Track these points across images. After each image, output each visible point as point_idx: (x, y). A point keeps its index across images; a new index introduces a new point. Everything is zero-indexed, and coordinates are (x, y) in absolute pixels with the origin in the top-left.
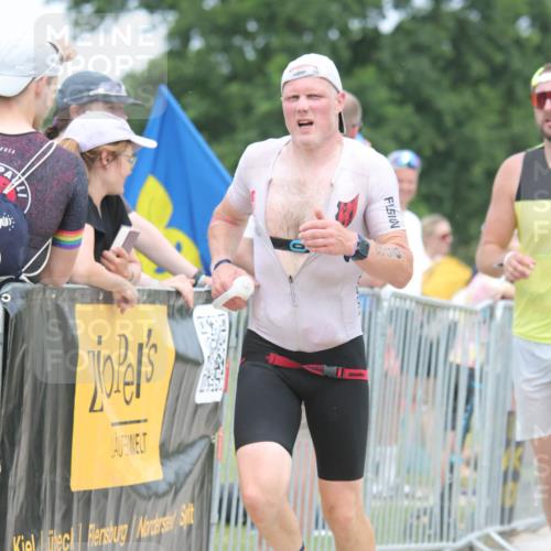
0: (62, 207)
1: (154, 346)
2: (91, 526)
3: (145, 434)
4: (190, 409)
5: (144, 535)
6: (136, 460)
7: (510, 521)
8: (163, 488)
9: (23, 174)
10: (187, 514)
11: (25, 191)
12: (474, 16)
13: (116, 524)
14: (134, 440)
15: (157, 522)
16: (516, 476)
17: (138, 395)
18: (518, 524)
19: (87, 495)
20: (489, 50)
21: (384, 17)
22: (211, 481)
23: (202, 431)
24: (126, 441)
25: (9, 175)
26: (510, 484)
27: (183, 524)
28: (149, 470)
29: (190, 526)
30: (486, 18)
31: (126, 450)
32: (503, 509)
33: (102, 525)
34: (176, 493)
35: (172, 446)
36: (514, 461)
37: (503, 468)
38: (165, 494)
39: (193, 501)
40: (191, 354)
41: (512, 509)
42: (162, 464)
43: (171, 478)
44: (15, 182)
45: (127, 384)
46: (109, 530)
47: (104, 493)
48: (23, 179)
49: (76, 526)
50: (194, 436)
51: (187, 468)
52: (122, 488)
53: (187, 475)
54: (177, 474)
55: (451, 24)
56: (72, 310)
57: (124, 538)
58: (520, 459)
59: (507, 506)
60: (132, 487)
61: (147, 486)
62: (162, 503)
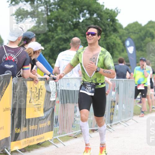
0: (23, 62)
1: (42, 89)
2: (30, 126)
3: (40, 107)
4: (49, 102)
5: (40, 127)
6: (39, 112)
7: (112, 123)
8: (44, 117)
9: (16, 56)
10: (49, 123)
11: (16, 60)
12: (99, 19)
13: (35, 125)
14: (38, 108)
15: (43, 125)
16: (113, 114)
17: (39, 99)
18: (113, 123)
19: (29, 119)
20: (102, 25)
21: (80, 19)
22: (53, 116)
23: (52, 106)
24: (37, 108)
25: (13, 56)
26: (112, 115)
27: (48, 125)
28: (41, 114)
29: (49, 125)
30: (101, 19)
31: (37, 110)
32: (110, 120)
33: (32, 125)
34: (47, 118)
35: (46, 109)
36: (112, 111)
37: (110, 112)
38: (44, 119)
39: (50, 120)
40: (49, 91)
41: (112, 120)
42: (44, 113)
43: (46, 116)
44: (14, 58)
45: (37, 97)
46: (33, 126)
47: (32, 119)
48: (16, 57)
49: (27, 126)
50: (50, 107)
51: (49, 113)
52: (36, 118)
53: (49, 115)
54: (47, 115)
55: (94, 20)
56: (26, 83)
57: (37, 128)
58: (114, 110)
59: (111, 120)
60: (38, 118)
61: (41, 117)
62: (44, 121)
